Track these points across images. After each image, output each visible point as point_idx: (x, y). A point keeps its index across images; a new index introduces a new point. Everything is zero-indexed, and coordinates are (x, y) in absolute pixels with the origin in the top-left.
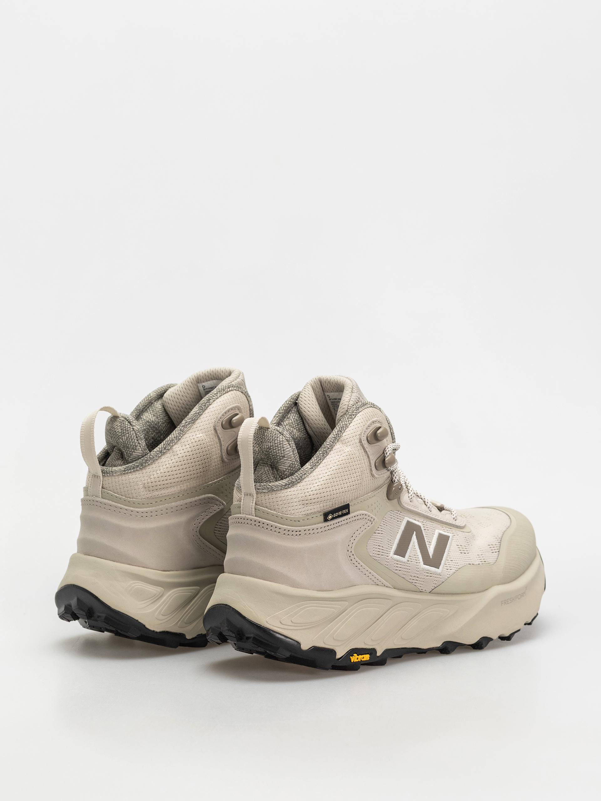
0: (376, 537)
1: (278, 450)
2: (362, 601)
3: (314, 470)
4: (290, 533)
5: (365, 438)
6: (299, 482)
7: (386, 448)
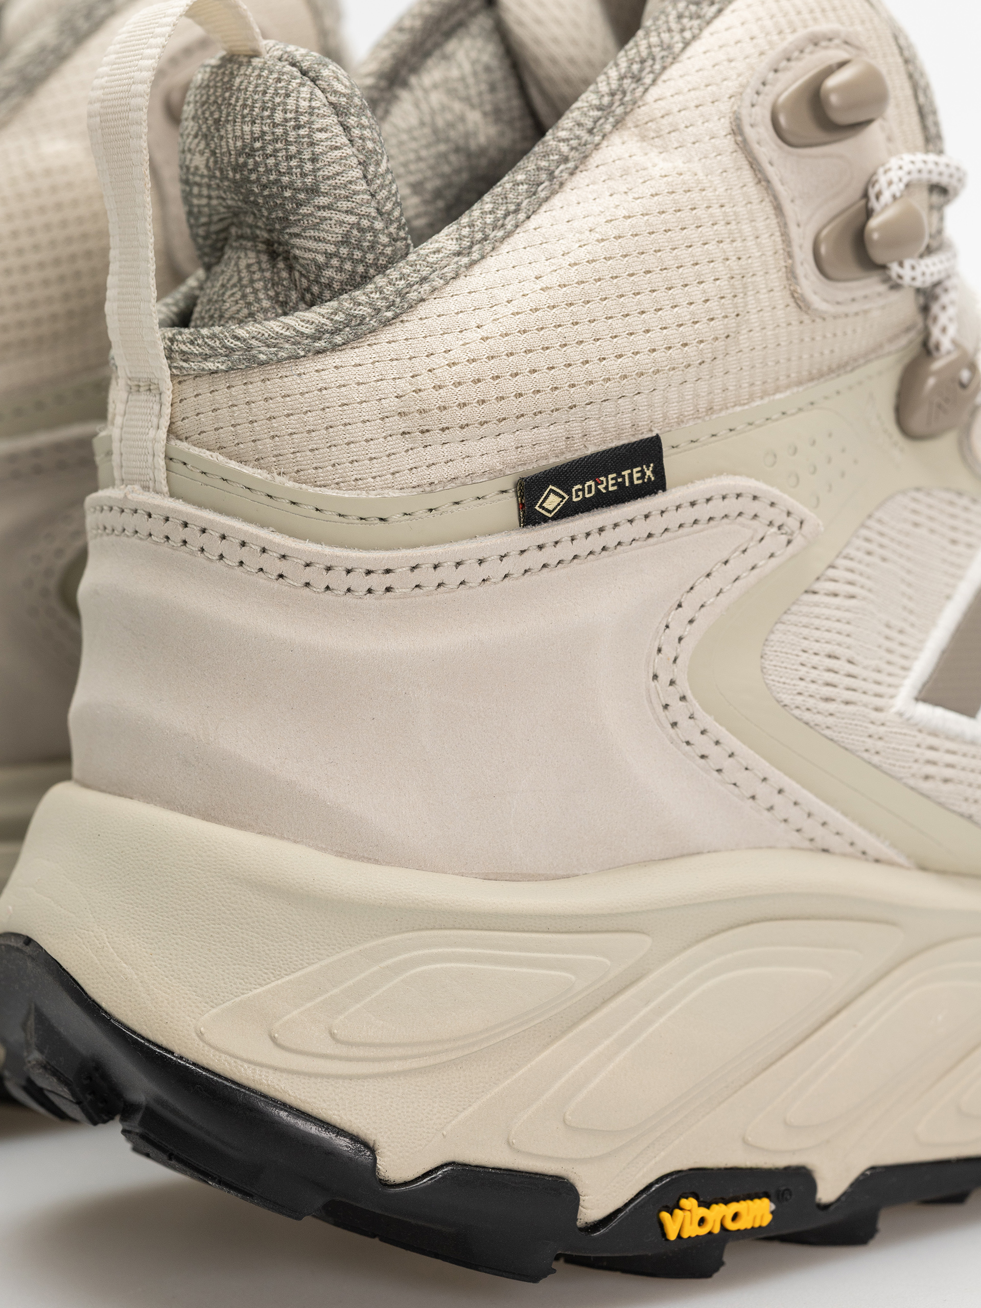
0: (817, 610)
1: (289, 158)
2: (730, 933)
3: (473, 263)
4: (338, 579)
5: (762, 114)
6: (387, 323)
7: (881, 170)
